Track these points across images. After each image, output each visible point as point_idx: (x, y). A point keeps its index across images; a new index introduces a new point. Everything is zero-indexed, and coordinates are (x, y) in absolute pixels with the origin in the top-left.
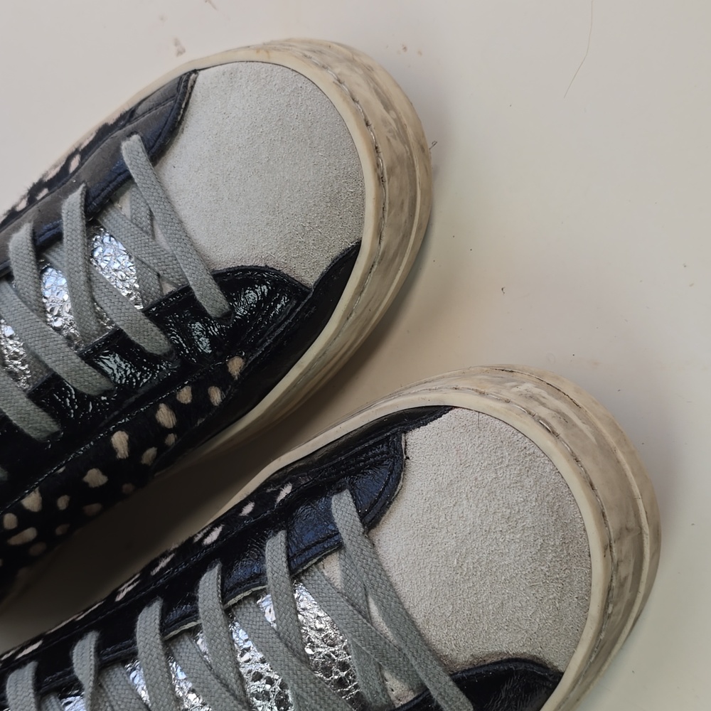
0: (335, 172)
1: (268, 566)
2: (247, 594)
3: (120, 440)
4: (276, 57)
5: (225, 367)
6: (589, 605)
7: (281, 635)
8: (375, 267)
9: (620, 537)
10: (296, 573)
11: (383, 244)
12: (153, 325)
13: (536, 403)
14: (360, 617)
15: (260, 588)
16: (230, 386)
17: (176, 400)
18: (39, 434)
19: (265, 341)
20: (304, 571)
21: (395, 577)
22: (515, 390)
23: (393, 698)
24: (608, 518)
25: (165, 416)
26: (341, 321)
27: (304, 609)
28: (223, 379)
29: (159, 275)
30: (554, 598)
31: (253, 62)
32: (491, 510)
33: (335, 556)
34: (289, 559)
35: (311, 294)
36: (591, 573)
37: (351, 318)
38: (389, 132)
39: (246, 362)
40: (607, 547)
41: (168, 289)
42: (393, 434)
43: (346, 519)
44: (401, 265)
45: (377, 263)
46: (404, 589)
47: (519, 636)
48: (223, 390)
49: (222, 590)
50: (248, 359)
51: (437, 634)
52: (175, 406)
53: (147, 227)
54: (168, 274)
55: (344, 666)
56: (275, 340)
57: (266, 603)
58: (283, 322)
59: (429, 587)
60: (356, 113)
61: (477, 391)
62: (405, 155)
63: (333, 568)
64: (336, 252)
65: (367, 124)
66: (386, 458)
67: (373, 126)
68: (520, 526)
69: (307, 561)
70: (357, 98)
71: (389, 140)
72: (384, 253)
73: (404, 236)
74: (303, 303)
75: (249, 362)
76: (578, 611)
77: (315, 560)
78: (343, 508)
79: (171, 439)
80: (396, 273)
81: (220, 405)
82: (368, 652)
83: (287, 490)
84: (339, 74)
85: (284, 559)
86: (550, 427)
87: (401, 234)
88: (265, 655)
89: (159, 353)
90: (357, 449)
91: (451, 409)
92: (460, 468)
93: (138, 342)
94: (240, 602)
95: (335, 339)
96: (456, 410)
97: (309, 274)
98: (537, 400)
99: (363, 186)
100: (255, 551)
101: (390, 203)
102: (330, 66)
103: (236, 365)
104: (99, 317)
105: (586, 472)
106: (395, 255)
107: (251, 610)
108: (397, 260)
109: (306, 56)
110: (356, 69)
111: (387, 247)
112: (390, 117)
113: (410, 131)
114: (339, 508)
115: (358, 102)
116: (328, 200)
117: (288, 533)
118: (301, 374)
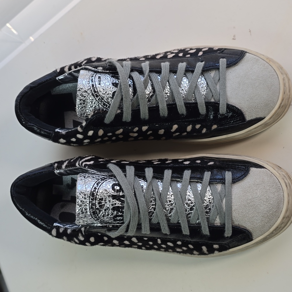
0: (271, 99)
1: (205, 177)
2: (196, 181)
3: (175, 127)
4: (271, 63)
5: (212, 126)
6: (271, 228)
7: (200, 194)
9: (287, 218)
10: (210, 183)
12: (205, 106)
14: (221, 201)
15: (200, 181)
16: (209, 131)
17: (195, 126)
19: (226, 126)
20: (212, 184)
21: (233, 197)
23: (215, 223)
24: (288, 212)
25: (189, 128)
28: (209, 128)
29: (213, 96)
30: (265, 222)
31: (264, 60)
32: (264, 195)
33: (221, 184)
35: (246, 122)
36: (276, 221)
37: (248, 133)
39: (217, 127)
40: (284, 218)
41: (213, 100)
42: (248, 165)
46: (234, 201)
47: (252, 226)
48: (207, 131)
49: (190, 176)
50: (218, 127)
51: (234, 214)
52: (193, 127)
53: (216, 82)
54: (215, 97)
56: (228, 127)
57: (199, 185)
58: (234, 124)
59: (239, 204)
60: (284, 89)
63: (219, 187)
64: (258, 117)
65: (284, 93)
66: (244, 170)
67: (285, 94)
68: (269, 202)
69: (214, 182)
70: (286, 86)
71: (286, 99)
72: (268, 123)
74: (243, 123)
76: (268, 228)
78: (228, 175)
79: (185, 134)
81: (203, 133)
83: (212, 163)
85: (209, 178)
86: (287, 185)
88: (194, 197)
89: (201, 114)
90: (236, 164)
92: (262, 182)
93: (199, 108)
94: (194, 181)
96: (266, 169)
97: (248, 118)
98: (286, 178)
99: (275, 106)
103: (214, 127)
105: (289, 200)
107: (195, 185)
116: (265, 104)
117: (211, 173)
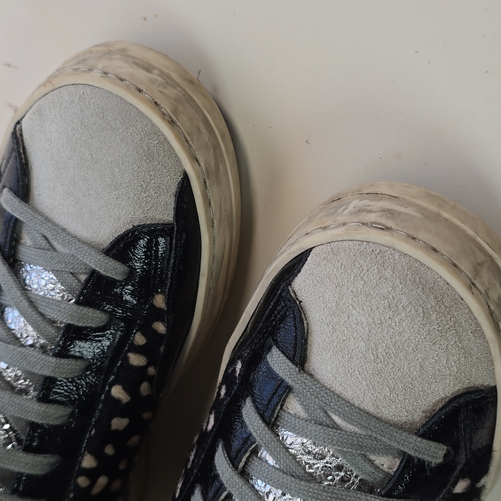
0: (138, 137)
1: (251, 429)
2: (247, 454)
3: (117, 392)
4: (57, 83)
5: (153, 307)
6: (483, 333)
7: (285, 470)
8: (207, 182)
9: (477, 273)
10: (272, 424)
11: (202, 164)
12: (87, 308)
13: (365, 213)
14: (330, 429)
15: (254, 446)
16: (165, 316)
17: (136, 346)
18: (61, 420)
19: (167, 274)
20: (276, 419)
21: (338, 389)
22: (346, 211)
23: (386, 470)
24: (460, 266)
25: (136, 360)
26: (209, 231)
27: (291, 444)
28: (158, 315)
29: (71, 273)
30: (455, 342)
31: (47, 94)
32: (374, 307)
33: (291, 396)
34: (262, 417)
35: (176, 226)
36: (470, 310)
37: (215, 225)
38: (159, 86)
39: (165, 294)
40: (471, 286)
41: (83, 278)
42: (283, 290)
43: (282, 368)
44: (227, 169)
45: (207, 179)
46: (348, 394)
47: (447, 381)
48: (163, 321)
49: (230, 461)
50: (164, 292)
51: (389, 412)
52: (138, 350)
53: (46, 246)
54: (77, 269)
55: (339, 468)
56: (173, 270)
57: (264, 454)
59: (364, 383)
60: (127, 88)
61: (321, 228)
62: (180, 95)
63: (294, 406)
64: (174, 189)
65: (140, 91)
66: (287, 310)
67: (144, 90)
68: (400, 307)
69: (274, 411)
70: (123, 77)
71: (161, 92)
73: (214, 149)
74: (174, 235)
75: (167, 293)
76: (478, 341)
77: (279, 407)
78: (277, 361)
79: (151, 370)
80: (228, 176)
81: (167, 332)
82: (350, 450)
83: (239, 366)
84: (103, 68)
85: (258, 418)
86: (382, 225)
87: (212, 149)
88: (282, 490)
89: (103, 324)
90: (266, 313)
91: (311, 251)
92: (338, 290)
93: (84, 325)
94: (246, 463)
95: (214, 244)
96: (314, 249)
97: (165, 213)
98: (365, 210)
99: (163, 134)
100: (238, 422)
101: (188, 134)
102: (94, 67)
103: (159, 301)
104: (52, 322)
105: (424, 243)
106: (217, 165)
107: (257, 464)
108: (221, 167)
109: (75, 70)
110: (114, 57)
111: (206, 163)
112: (154, 76)
113: (174, 76)
114: (275, 362)
115: (125, 80)
116: (145, 158)
117: (252, 397)
118: (207, 280)
